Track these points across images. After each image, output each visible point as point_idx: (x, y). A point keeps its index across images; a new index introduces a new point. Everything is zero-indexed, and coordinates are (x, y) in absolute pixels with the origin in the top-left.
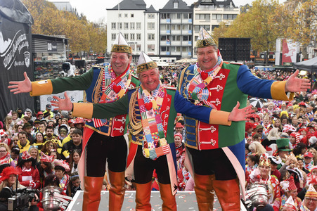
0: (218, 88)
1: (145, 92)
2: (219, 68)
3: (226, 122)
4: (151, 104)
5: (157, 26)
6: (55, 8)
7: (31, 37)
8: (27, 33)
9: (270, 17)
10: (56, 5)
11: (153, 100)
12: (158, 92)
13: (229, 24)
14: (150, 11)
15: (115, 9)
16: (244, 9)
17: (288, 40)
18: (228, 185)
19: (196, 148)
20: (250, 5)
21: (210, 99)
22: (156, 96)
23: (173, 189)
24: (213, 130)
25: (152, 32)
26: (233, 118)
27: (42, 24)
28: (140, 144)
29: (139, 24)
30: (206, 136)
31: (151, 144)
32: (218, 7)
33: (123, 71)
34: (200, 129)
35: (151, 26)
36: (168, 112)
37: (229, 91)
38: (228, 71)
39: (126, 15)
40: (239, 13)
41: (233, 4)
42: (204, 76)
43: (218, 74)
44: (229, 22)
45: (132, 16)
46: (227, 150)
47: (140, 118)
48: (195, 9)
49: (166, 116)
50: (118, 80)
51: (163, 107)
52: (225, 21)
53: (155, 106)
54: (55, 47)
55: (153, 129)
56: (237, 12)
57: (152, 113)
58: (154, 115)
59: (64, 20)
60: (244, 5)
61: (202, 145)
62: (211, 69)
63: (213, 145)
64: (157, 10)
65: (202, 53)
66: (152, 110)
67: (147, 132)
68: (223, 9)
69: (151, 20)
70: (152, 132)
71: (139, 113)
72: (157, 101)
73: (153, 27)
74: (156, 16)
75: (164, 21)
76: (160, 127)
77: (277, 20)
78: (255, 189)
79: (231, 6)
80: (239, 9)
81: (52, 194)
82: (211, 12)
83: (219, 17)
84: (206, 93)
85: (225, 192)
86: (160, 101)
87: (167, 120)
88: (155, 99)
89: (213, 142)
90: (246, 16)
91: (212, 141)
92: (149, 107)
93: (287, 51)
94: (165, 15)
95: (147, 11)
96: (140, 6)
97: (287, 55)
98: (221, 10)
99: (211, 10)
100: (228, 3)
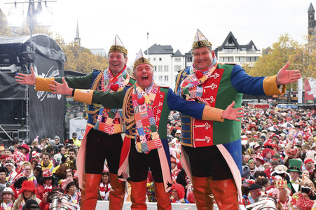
0: (213, 86)
1: (139, 89)
2: (215, 68)
3: (219, 119)
4: (144, 99)
6: (90, 54)
7: (63, 73)
8: (60, 69)
9: (291, 57)
11: (145, 96)
12: (151, 89)
13: (252, 66)
14: (178, 55)
16: (266, 51)
17: (310, 79)
19: (191, 146)
20: (272, 48)
21: (204, 96)
22: (149, 92)
23: (166, 186)
24: (207, 126)
26: (226, 116)
27: (78, 67)
28: (133, 137)
29: (166, 67)
30: (200, 133)
31: (143, 138)
32: (241, 50)
34: (194, 126)
35: (178, 68)
38: (223, 70)
39: (155, 59)
40: (261, 55)
41: (255, 48)
42: (199, 75)
43: (213, 74)
44: (252, 64)
45: (160, 59)
47: (133, 112)
48: (219, 52)
49: (159, 111)
50: (115, 80)
51: (155, 103)
52: (248, 63)
55: (145, 122)
56: (259, 54)
57: (144, 107)
58: (146, 109)
61: (196, 142)
62: (206, 69)
63: (208, 141)
64: (184, 54)
66: (145, 105)
67: (139, 125)
68: (245, 52)
69: (178, 63)
70: (143, 126)
71: (132, 107)
72: (150, 97)
74: (183, 59)
75: (189, 64)
77: (297, 60)
78: (263, 202)
79: (253, 49)
80: (261, 52)
82: (234, 55)
83: (242, 59)
84: (200, 90)
85: (221, 192)
86: (153, 97)
87: (159, 115)
88: (148, 94)
89: (208, 139)
90: (267, 57)
91: (207, 137)
92: (142, 101)
93: (310, 89)
95: (173, 55)
96: (167, 50)
97: (310, 93)
98: (244, 53)
99: (234, 53)
100: (250, 46)
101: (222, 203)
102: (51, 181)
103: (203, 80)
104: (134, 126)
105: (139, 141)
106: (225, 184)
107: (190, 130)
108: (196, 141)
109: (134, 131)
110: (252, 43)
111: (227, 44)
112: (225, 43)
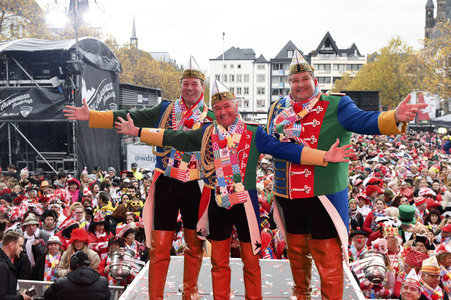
0: (315, 123)
1: (220, 128)
2: (317, 100)
3: (321, 163)
4: (226, 141)
5: (267, 78)
6: (151, 59)
7: (118, 87)
8: (114, 82)
9: (403, 66)
10: (153, 55)
11: (228, 137)
12: (236, 127)
13: (354, 76)
14: (261, 60)
15: (220, 59)
16: (371, 58)
17: (425, 93)
18: (327, 245)
19: (287, 197)
20: (379, 53)
21: (303, 135)
22: (233, 132)
23: (254, 247)
24: (307, 173)
25: (262, 85)
26: (329, 159)
27: (135, 76)
28: (213, 188)
29: (247, 77)
30: (298, 181)
31: (223, 189)
32: (340, 55)
33: (196, 100)
34: (291, 173)
35: (261, 78)
36: (247, 151)
37: (328, 126)
38: (327, 103)
39: (232, 66)
40: (365, 63)
41: (358, 53)
42: (297, 109)
43: (315, 107)
44: (354, 73)
45: (239, 67)
46: (324, 200)
47: (212, 156)
48: (312, 58)
49: (245, 156)
50: (190, 113)
51: (241, 145)
52: (349, 72)
53: (231, 143)
54: (146, 99)
55: (227, 170)
56: (363, 61)
57: (226, 152)
58: (228, 154)
59: (161, 72)
60: (371, 53)
61: (293, 193)
62: (306, 100)
63: (308, 192)
64: (269, 60)
65: (296, 81)
66: (227, 148)
67: (220, 174)
68: (346, 58)
69: (261, 72)
70: (225, 175)
71: (211, 150)
72: (233, 138)
73: (264, 80)
74: (267, 66)
75: (276, 73)
76: (236, 169)
77: (410, 70)
78: (370, 258)
79: (356, 54)
80: (365, 58)
81: (121, 258)
82: (332, 62)
83: (341, 67)
84: (298, 128)
85: (323, 254)
86: (237, 138)
87: (245, 161)
88: (232, 135)
89: (307, 189)
90: (373, 65)
91: (306, 187)
92: (223, 144)
93: (425, 107)
94: (277, 65)
95: (256, 61)
96: (248, 55)
97: (424, 111)
98: (344, 59)
99: (332, 59)
100: (352, 51)
101: (323, 267)
102: (103, 227)
103: (302, 114)
104: (214, 174)
105: (219, 193)
106: (328, 244)
107: (285, 177)
108: (293, 191)
109: (214, 180)
110: (354, 47)
111: (323, 48)
112: (320, 46)
